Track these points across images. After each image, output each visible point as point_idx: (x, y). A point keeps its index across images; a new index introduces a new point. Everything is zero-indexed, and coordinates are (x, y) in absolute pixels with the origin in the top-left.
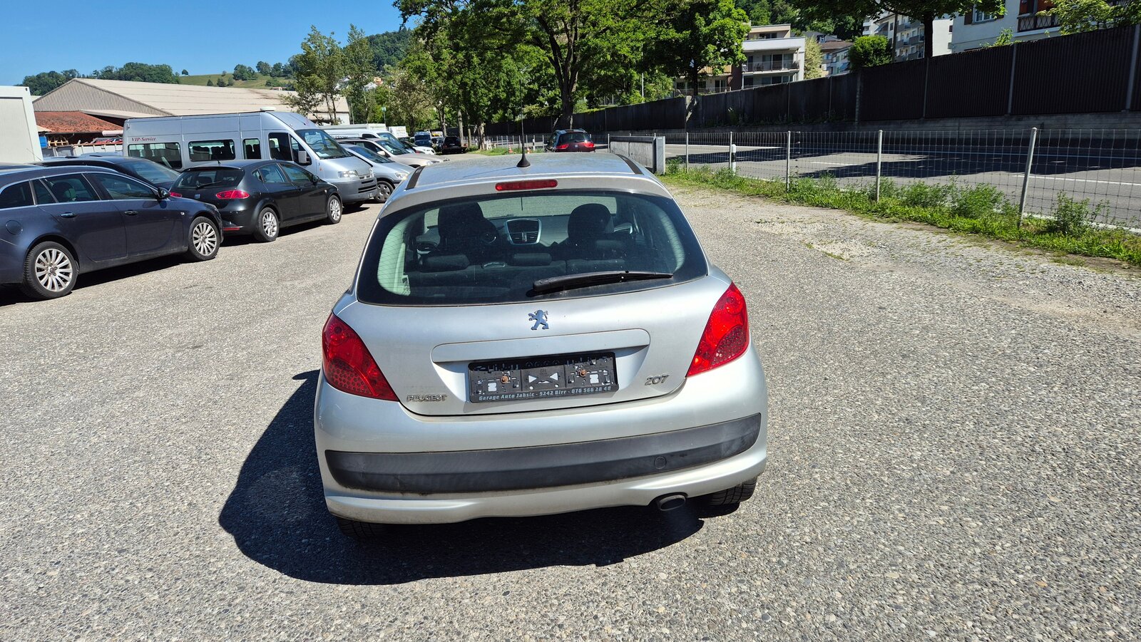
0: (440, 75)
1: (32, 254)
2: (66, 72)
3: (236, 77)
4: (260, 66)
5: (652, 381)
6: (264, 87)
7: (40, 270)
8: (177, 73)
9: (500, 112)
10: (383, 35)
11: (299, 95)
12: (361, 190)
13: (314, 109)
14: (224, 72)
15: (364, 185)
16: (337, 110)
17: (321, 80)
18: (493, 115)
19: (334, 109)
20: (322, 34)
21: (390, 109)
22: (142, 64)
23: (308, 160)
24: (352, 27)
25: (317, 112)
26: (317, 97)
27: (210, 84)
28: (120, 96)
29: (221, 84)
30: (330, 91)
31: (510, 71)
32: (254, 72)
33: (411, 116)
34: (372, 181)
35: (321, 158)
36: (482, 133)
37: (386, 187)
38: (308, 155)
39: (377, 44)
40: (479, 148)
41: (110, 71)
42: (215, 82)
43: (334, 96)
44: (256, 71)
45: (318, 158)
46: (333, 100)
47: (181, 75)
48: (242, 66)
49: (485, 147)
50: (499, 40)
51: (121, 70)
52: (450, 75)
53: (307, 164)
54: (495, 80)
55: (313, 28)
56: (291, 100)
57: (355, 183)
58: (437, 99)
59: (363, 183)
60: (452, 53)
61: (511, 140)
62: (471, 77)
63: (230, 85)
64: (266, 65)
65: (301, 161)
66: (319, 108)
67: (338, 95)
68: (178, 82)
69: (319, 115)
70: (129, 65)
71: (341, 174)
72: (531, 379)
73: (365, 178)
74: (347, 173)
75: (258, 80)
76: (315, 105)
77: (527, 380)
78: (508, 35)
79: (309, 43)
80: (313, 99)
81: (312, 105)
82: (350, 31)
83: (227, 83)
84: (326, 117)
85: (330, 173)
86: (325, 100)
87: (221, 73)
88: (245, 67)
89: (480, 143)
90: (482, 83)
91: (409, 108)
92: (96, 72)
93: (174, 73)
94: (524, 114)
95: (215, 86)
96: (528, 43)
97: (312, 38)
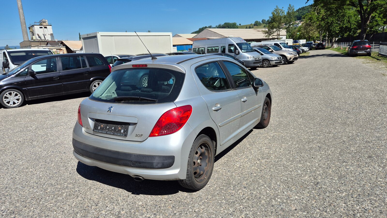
0: (318, 20)
1: (142, 78)
2: (209, 26)
3: (255, 25)
4: (263, 21)
5: (137, 136)
6: (263, 28)
7: (144, 82)
8: (238, 25)
9: (348, 33)
10: (308, 6)
11: (268, 30)
12: (254, 63)
13: (272, 34)
14: (251, 24)
15: (256, 62)
16: (280, 34)
17: (276, 24)
18: (345, 34)
19: (279, 34)
20: (279, 8)
21: (302, 33)
22: (229, 23)
23: (238, 53)
24: (290, 5)
25: (273, 35)
26: (274, 30)
27: (246, 28)
28: (217, 33)
29: (250, 28)
30: (279, 28)
31: (350, 16)
32: (260, 23)
33: (309, 35)
34: (260, 60)
35: (243, 52)
36: (333, 41)
37: (267, 62)
38: (239, 51)
39: (305, 9)
40: (331, 47)
41: (220, 25)
42: (248, 27)
43: (280, 30)
44: (261, 22)
45: (241, 52)
46: (279, 31)
47: (239, 25)
48: (257, 21)
49: (334, 47)
50: (336, 5)
51: (223, 25)
52: (323, 19)
53: (238, 54)
54: (342, 20)
55: (277, 7)
56: (265, 32)
57: (252, 61)
58: (318, 29)
59: (255, 61)
60: (325, 11)
61: (344, 44)
62: (332, 20)
63: (253, 28)
64: (265, 20)
65: (236, 53)
66: (274, 34)
67: (281, 29)
68: (238, 28)
69: (274, 37)
70: (225, 23)
71: (248, 58)
72: (108, 127)
73: (257, 59)
74: (250, 57)
75: (262, 25)
76: (273, 33)
77: (107, 127)
78: (339, 3)
79: (274, 12)
80: (272, 31)
81: (272, 33)
82: (289, 6)
83: (252, 27)
84: (276, 37)
85: (244, 57)
86: (277, 31)
87: (250, 24)
88: (258, 22)
89: (332, 45)
90: (336, 22)
91: (308, 32)
92: (216, 26)
93: (237, 25)
94: (358, 33)
95: (248, 28)
96: (349, 5)
97: (276, 10)
